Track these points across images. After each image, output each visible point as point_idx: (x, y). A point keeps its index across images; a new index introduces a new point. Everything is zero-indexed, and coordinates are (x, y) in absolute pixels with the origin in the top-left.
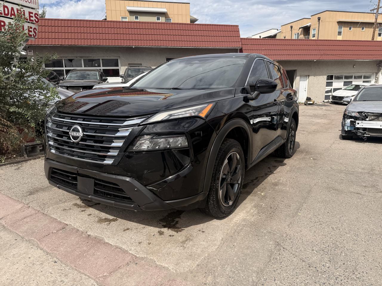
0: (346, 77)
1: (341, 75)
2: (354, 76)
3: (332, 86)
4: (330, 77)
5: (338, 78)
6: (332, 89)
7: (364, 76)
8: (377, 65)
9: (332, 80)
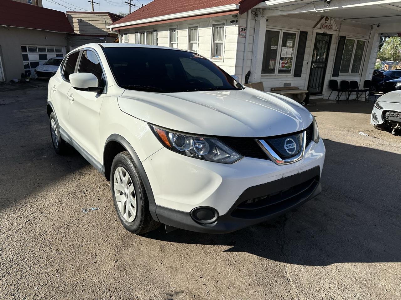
0: (41, 50)
1: (35, 47)
2: (47, 49)
3: (28, 60)
4: (24, 49)
5: (32, 50)
6: (29, 63)
7: (55, 49)
8: (65, 38)
9: (27, 52)
